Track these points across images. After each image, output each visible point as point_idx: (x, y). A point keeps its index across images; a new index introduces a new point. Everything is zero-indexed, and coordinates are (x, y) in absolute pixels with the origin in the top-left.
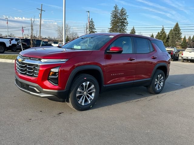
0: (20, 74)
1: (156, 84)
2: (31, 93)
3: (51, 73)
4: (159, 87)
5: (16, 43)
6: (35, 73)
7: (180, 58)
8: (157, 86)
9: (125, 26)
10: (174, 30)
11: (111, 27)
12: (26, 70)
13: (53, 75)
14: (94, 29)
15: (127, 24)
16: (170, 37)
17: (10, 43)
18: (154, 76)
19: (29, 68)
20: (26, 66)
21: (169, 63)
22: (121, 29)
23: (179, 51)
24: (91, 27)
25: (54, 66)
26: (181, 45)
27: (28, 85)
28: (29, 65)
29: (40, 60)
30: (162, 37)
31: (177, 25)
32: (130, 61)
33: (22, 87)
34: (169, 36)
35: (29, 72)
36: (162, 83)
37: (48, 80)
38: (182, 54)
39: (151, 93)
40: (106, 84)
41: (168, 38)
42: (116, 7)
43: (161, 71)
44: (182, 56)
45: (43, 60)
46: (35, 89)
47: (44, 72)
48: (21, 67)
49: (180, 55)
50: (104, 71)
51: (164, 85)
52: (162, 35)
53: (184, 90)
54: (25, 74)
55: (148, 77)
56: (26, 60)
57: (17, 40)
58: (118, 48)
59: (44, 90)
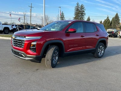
0: (14, 46)
1: (99, 52)
2: (20, 57)
3: (32, 45)
4: (101, 54)
5: (15, 27)
6: (22, 45)
7: (118, 36)
8: (100, 53)
9: (83, 16)
10: (115, 18)
11: (74, 17)
12: (17, 44)
13: (33, 46)
14: (64, 18)
15: (85, 14)
16: (113, 22)
17: (12, 28)
18: (98, 47)
19: (19, 42)
20: (17, 41)
21: (108, 39)
22: (81, 17)
23: (117, 31)
24: (62, 17)
25: (33, 41)
26: (120, 28)
27: (18, 53)
28: (19, 40)
29: (25, 37)
30: (107, 22)
31: (117, 14)
32: (82, 38)
33: (15, 54)
34: (111, 22)
35: (19, 45)
36: (103, 51)
37: (30, 49)
38: (120, 33)
39: (96, 58)
40: (66, 52)
41: (111, 23)
42: (78, 4)
43: (102, 44)
44: (120, 34)
45: (27, 37)
46: (22, 55)
47: (28, 45)
48: (15, 42)
49: (118, 34)
50: (64, 44)
51: (104, 52)
52: (107, 21)
53: (118, 55)
54: (17, 46)
55: (93, 47)
56: (17, 37)
57: (16, 26)
58: (74, 29)
59: (28, 55)
